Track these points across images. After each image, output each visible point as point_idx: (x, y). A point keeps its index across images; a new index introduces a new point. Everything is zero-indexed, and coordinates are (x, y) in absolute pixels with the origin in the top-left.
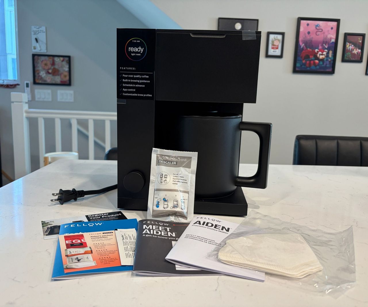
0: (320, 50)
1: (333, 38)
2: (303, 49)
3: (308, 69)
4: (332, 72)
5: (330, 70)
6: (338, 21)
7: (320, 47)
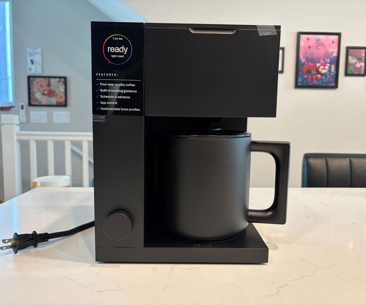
0: (322, 65)
1: (334, 52)
2: (304, 64)
3: (311, 84)
4: (336, 86)
5: (333, 84)
6: (339, 35)
7: (322, 62)
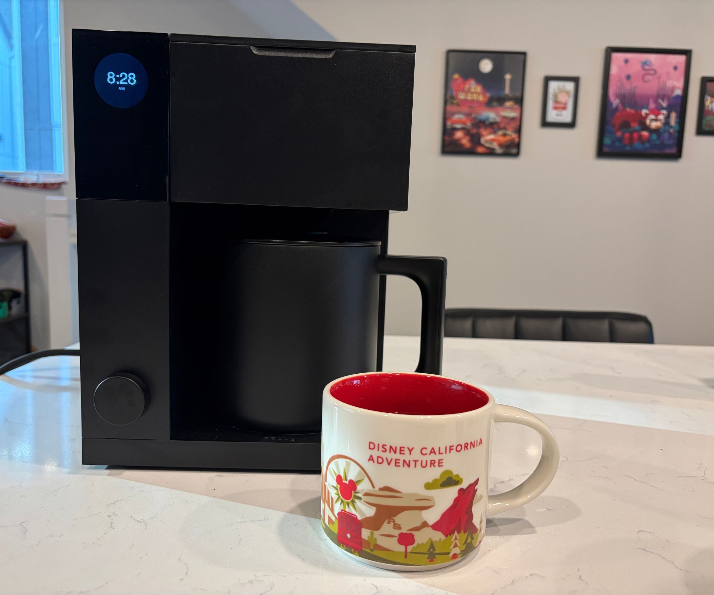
0: (652, 112)
1: (678, 88)
2: (616, 109)
3: (628, 148)
4: (677, 155)
5: (673, 151)
6: (687, 53)
7: (652, 106)
